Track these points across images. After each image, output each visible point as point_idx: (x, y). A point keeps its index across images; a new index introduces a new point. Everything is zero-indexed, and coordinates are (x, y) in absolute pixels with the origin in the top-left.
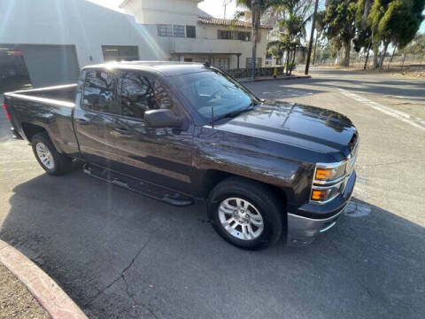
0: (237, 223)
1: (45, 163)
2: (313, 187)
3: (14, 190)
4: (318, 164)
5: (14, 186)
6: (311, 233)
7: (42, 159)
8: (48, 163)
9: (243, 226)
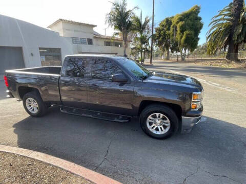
0: (156, 127)
1: (31, 111)
2: (192, 103)
3: (14, 127)
4: (194, 93)
5: (15, 123)
6: (192, 125)
7: (29, 108)
8: (33, 110)
9: (159, 127)
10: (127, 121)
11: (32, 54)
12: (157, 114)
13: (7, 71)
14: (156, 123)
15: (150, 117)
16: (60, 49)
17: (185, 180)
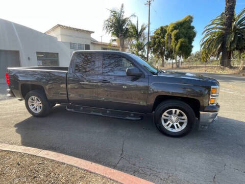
0: (171, 124)
1: (33, 110)
2: (211, 97)
3: (16, 126)
4: (212, 87)
5: (16, 123)
6: (211, 120)
7: (31, 107)
8: (36, 109)
9: (175, 124)
10: (140, 118)
11: (29, 59)
12: (174, 110)
13: (8, 68)
14: (171, 120)
15: (165, 113)
16: (57, 54)
17: (214, 178)
